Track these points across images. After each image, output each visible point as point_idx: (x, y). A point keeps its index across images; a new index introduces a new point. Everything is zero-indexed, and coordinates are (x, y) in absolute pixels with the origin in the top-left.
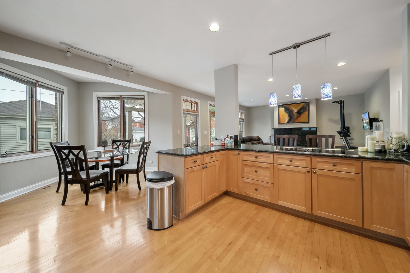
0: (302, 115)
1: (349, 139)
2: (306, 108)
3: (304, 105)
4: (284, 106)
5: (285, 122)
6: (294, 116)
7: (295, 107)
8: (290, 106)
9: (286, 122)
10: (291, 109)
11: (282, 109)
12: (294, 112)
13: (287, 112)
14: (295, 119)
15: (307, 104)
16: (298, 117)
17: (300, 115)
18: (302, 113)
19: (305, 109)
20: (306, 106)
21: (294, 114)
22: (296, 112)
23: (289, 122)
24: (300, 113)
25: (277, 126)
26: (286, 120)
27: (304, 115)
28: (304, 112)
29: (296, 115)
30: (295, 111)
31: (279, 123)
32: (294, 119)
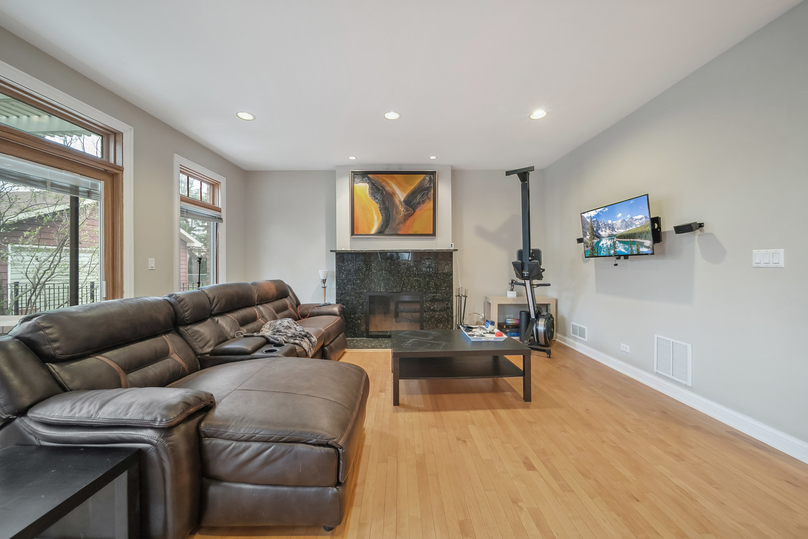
0: (418, 212)
1: (538, 285)
2: (428, 189)
3: (424, 179)
4: (369, 178)
5: (370, 229)
6: (398, 212)
7: (399, 185)
8: (386, 179)
9: (373, 231)
10: (387, 188)
11: (363, 187)
12: (397, 202)
13: (377, 199)
14: (399, 224)
15: (430, 178)
16: (407, 217)
17: (414, 211)
18: (419, 203)
19: (427, 194)
20: (428, 185)
21: (397, 208)
22: (402, 199)
23: (381, 232)
24: (412, 203)
25: (345, 243)
26: (373, 225)
27: (424, 212)
28: (424, 202)
29: (402, 209)
30: (401, 195)
31: (353, 233)
32: (397, 222)
